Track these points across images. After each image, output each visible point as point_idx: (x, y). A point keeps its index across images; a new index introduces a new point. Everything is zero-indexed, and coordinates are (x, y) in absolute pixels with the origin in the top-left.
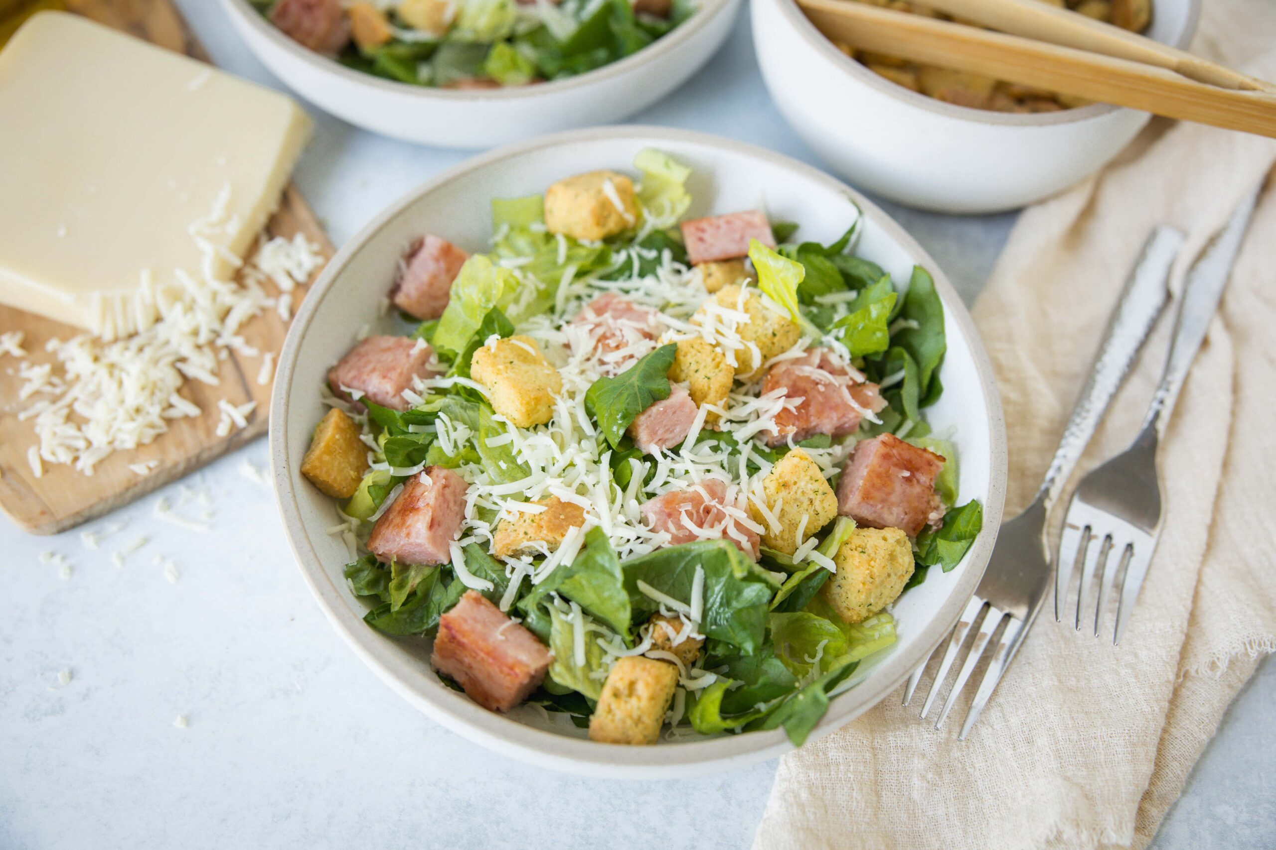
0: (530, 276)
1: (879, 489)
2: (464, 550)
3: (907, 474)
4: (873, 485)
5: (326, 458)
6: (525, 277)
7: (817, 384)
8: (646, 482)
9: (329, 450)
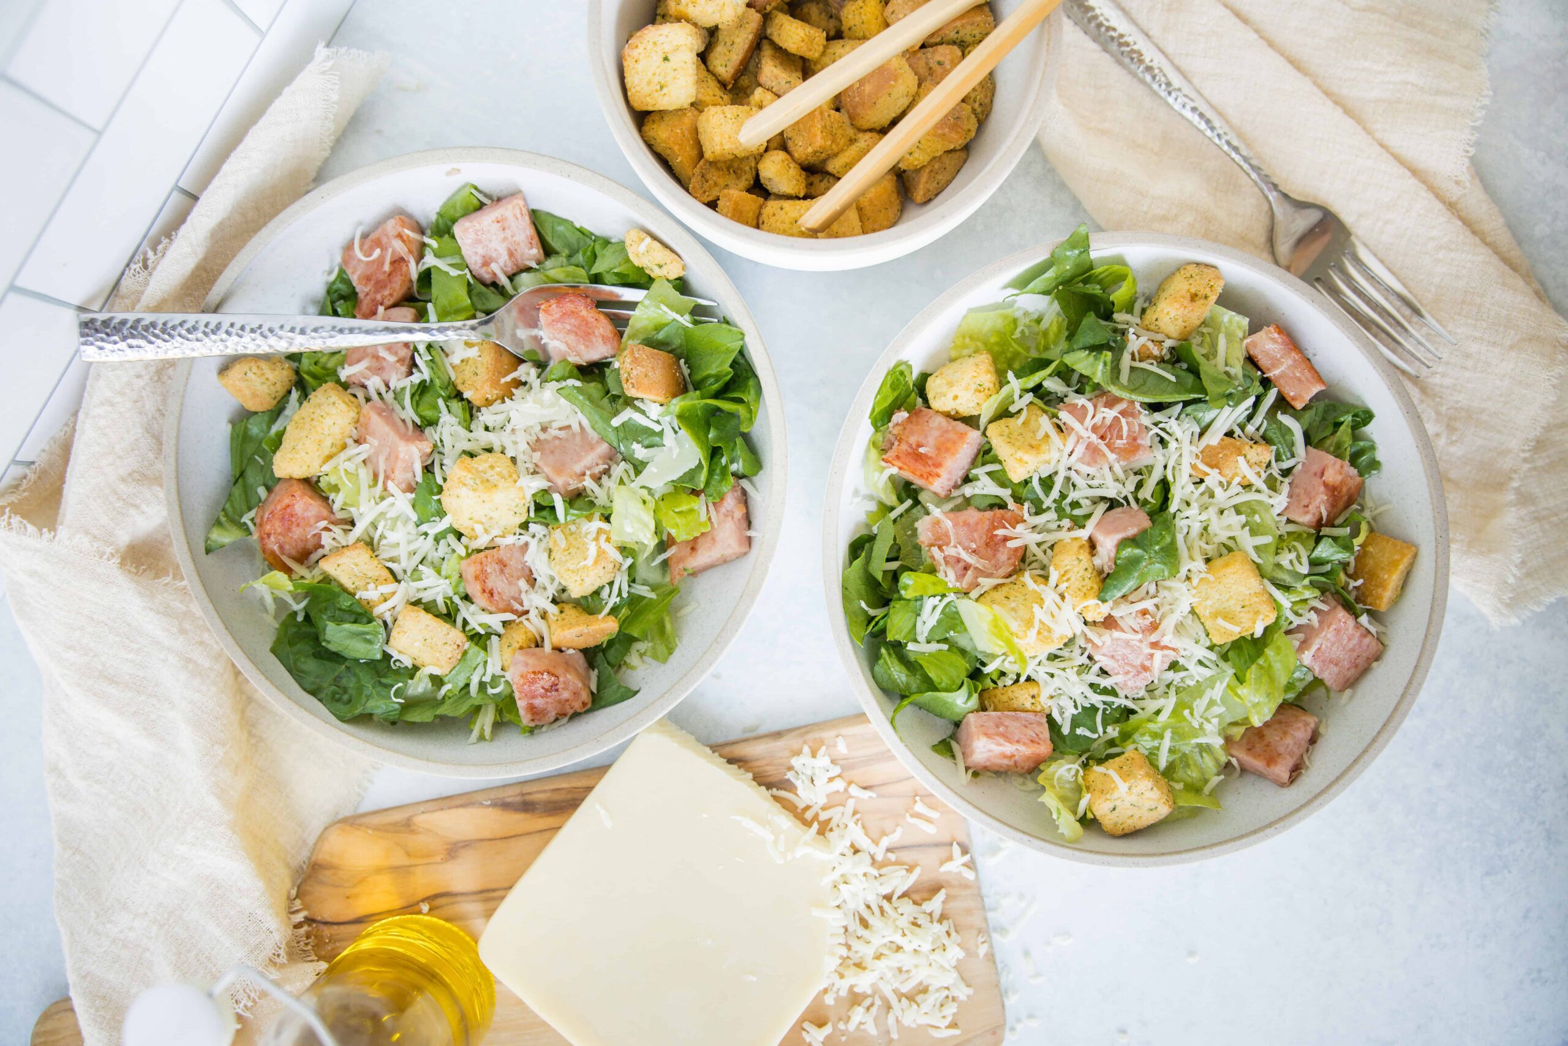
0: (1196, 725)
1: (948, 440)
2: (1293, 456)
3: (922, 450)
4: (954, 443)
5: (1397, 557)
6: (1201, 725)
7: (974, 551)
8: (1139, 485)
9: (1394, 564)
